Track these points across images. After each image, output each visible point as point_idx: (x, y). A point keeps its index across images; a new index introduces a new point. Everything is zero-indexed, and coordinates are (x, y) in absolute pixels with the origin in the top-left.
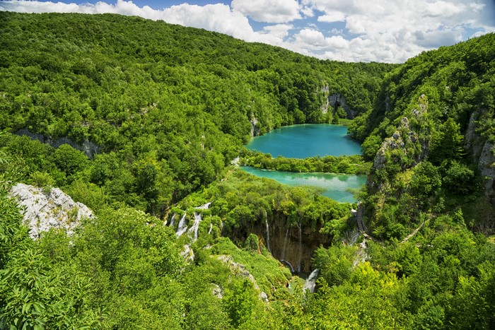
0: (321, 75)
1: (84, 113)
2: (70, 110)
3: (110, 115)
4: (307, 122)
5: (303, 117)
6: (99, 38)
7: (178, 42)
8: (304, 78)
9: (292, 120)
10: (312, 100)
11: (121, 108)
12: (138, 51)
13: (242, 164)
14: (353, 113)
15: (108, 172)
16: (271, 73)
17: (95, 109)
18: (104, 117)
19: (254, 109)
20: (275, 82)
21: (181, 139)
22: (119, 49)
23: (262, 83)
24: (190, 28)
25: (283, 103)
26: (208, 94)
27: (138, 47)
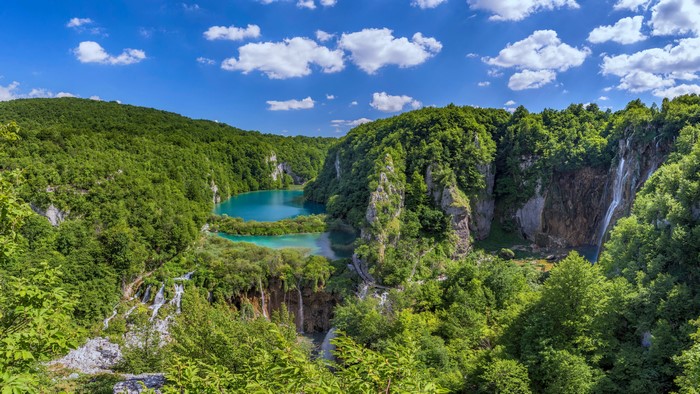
0: (269, 146)
1: (50, 178)
2: (36, 175)
3: (77, 179)
4: (260, 188)
5: (256, 184)
6: (58, 116)
7: (131, 118)
8: (255, 148)
9: (247, 187)
10: (263, 168)
11: (87, 173)
12: (96, 125)
13: (212, 230)
14: (299, 179)
15: (73, 239)
16: (224, 145)
17: (60, 174)
18: (70, 183)
19: (214, 176)
20: (228, 152)
21: (152, 205)
22: (76, 124)
23: (216, 153)
24: (140, 108)
25: (236, 171)
26: (170, 162)
27: (94, 122)
